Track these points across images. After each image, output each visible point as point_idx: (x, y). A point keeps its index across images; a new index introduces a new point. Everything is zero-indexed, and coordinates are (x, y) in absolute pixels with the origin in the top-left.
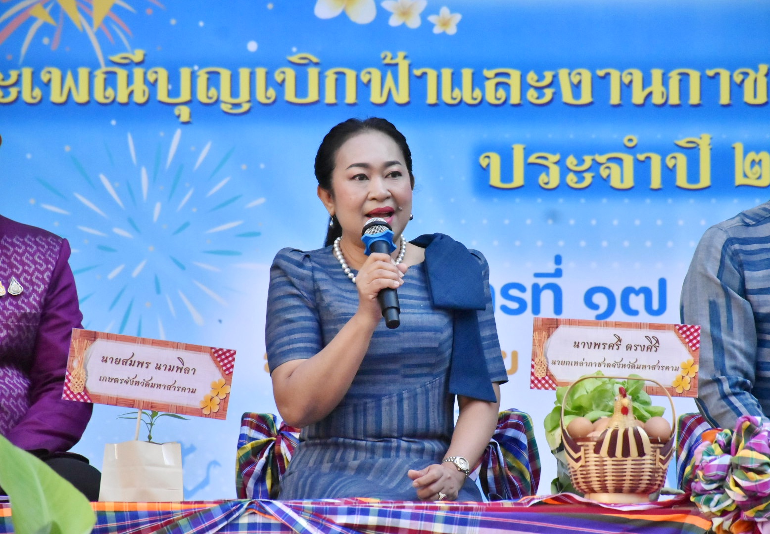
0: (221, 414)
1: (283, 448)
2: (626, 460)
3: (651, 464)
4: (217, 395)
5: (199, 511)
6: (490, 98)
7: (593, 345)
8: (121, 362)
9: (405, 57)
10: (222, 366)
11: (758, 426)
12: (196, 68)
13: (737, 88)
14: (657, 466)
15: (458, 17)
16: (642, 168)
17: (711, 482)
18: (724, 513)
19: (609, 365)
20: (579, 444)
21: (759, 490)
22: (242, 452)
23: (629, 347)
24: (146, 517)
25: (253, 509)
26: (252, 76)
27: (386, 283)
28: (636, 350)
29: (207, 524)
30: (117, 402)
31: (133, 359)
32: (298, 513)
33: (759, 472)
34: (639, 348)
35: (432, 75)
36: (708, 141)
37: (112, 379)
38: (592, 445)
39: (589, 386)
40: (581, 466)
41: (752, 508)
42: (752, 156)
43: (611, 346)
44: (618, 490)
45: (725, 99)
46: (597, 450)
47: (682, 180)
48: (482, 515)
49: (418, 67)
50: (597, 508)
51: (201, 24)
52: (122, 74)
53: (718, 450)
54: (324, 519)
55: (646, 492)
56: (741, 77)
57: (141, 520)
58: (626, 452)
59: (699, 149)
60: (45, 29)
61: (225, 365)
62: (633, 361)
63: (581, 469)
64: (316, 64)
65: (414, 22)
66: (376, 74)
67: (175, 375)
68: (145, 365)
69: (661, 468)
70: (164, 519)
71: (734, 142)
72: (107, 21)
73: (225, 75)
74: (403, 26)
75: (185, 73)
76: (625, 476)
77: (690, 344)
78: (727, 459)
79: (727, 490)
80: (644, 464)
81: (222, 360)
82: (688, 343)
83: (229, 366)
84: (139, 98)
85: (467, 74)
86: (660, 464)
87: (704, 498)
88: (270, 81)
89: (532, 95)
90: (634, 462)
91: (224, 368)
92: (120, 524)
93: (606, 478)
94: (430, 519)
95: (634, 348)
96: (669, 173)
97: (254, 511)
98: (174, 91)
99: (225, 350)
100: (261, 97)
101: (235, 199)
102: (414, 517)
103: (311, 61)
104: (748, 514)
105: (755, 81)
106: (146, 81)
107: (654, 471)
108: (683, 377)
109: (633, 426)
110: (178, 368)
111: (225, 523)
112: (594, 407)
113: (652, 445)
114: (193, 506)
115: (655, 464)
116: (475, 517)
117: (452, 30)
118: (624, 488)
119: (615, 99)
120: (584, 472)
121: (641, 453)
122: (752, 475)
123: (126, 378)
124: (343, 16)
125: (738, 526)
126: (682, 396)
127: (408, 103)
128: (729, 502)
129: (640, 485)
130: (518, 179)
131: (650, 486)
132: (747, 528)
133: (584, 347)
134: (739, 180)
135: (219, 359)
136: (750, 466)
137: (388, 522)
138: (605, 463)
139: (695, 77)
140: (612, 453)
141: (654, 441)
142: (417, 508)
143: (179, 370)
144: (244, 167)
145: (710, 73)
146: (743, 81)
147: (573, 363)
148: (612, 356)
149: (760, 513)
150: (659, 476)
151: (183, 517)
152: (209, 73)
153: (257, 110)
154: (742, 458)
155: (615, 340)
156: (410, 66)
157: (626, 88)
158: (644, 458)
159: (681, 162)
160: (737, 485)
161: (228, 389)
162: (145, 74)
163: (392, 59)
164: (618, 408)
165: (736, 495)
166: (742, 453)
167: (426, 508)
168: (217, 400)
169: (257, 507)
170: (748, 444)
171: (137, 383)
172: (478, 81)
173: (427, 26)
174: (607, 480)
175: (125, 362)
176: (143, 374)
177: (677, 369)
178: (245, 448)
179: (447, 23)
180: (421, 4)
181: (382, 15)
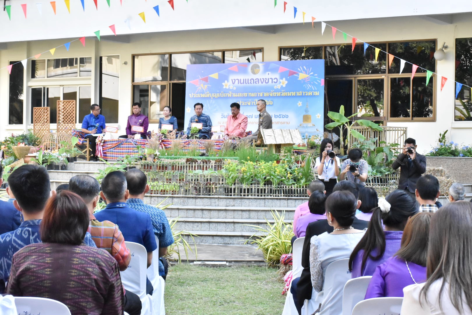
9: (231, 92)
12: (213, 94)
13: (260, 95)
16: (251, 103)
47: (255, 104)
52: (207, 94)
60: (201, 90)
72: (206, 89)
73: (216, 94)
88: (220, 95)
96: (253, 103)
103: (223, 92)
119: (249, 96)
124: (226, 88)
127: (231, 97)
139: (256, 94)
153: (218, 98)
157: (250, 95)
159: (254, 102)
172: (237, 94)
173: (233, 89)
179: (235, 88)
180: (232, 87)
181: (229, 88)
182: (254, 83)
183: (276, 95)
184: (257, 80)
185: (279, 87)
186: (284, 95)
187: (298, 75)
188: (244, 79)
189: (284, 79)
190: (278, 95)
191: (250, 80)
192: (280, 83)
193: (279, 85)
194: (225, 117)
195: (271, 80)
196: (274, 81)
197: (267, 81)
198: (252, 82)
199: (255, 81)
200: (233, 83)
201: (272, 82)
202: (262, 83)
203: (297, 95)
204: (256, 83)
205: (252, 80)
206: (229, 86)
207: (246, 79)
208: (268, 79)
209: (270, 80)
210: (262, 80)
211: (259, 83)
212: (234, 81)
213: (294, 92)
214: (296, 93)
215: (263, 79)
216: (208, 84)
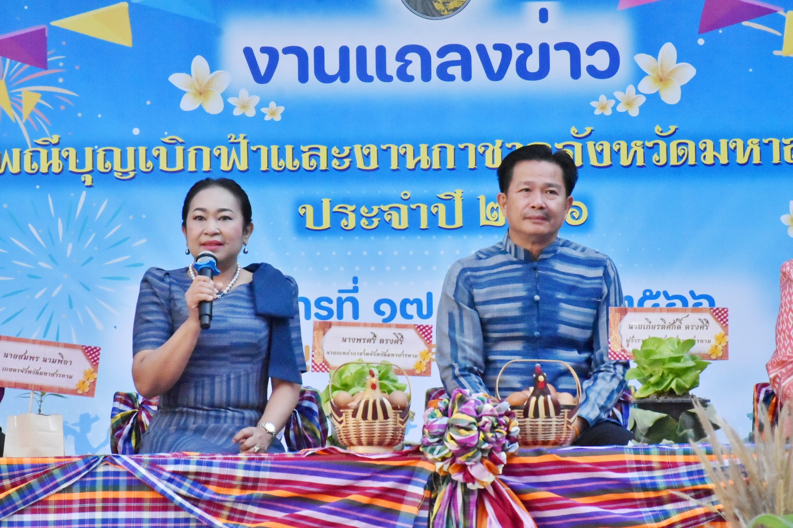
0: (90, 393)
1: (144, 417)
2: (375, 422)
3: (393, 424)
4: (88, 380)
5: (67, 464)
6: (306, 166)
7: (356, 340)
8: (18, 357)
9: (245, 138)
10: (91, 359)
11: (467, 396)
12: (96, 147)
13: (480, 157)
14: (397, 426)
15: (282, 109)
16: (414, 214)
17: (434, 437)
18: (444, 459)
19: (367, 354)
20: (341, 411)
21: (468, 442)
22: (114, 420)
23: (382, 341)
24: (29, 468)
25: (106, 461)
26: (136, 151)
27: (203, 297)
28: (387, 343)
29: (73, 473)
30: (16, 386)
31: (27, 355)
32: (139, 464)
33: (468, 429)
34: (389, 342)
35: (264, 150)
36: (461, 195)
37: (12, 369)
38: (350, 411)
39: (352, 370)
40: (343, 427)
41: (463, 455)
42: (492, 204)
43: (369, 341)
44: (370, 443)
45: (472, 164)
46: (354, 415)
47: (442, 223)
48: (271, 463)
49: (254, 145)
50: (354, 457)
51: (100, 116)
52: (43, 152)
53: (439, 414)
54: (158, 468)
55: (391, 445)
56: (483, 149)
57: (26, 471)
58: (375, 416)
59: (454, 200)
61: (93, 358)
62: (385, 351)
63: (343, 429)
65: (251, 113)
66: (224, 150)
67: (57, 366)
68: (35, 359)
69: (401, 427)
70: (42, 470)
71: (479, 196)
72: (32, 115)
73: (117, 152)
74: (243, 116)
75: (88, 151)
76: (374, 433)
77: (426, 338)
78: (445, 421)
79: (445, 443)
80: (388, 425)
81: (91, 355)
82: (424, 337)
83: (96, 358)
84: (56, 169)
85: (289, 149)
86: (400, 425)
87: (429, 448)
88: (149, 156)
89: (335, 163)
90: (381, 424)
91: (93, 360)
92: (11, 473)
93: (361, 435)
94: (234, 466)
95: (385, 342)
96: (433, 217)
97: (107, 462)
98: (81, 164)
99: (93, 347)
100: (142, 167)
101: (125, 240)
102: (222, 465)
103: (177, 141)
104: (460, 460)
105: (493, 151)
106: (60, 157)
107: (396, 429)
108: (421, 362)
109: (380, 397)
110: (59, 361)
111: (86, 472)
112: (356, 384)
113: (394, 411)
114: (63, 460)
115: (396, 425)
116: (266, 465)
117: (278, 118)
118: (374, 442)
119: (395, 165)
120: (346, 431)
121: (386, 417)
122: (462, 431)
123: (21, 369)
124: (200, 109)
125: (453, 468)
126: (420, 376)
127: (247, 170)
128: (447, 451)
129: (386, 440)
130: (326, 224)
131: (393, 441)
132: (460, 469)
133: (349, 342)
134: (483, 222)
135: (88, 354)
136: (461, 425)
137: (204, 469)
138: (360, 424)
139: (450, 149)
140: (365, 417)
141: (395, 408)
142: (225, 459)
143: (60, 362)
144: (131, 217)
145: (462, 146)
146: (484, 152)
147: (342, 353)
148: (369, 347)
149: (469, 458)
150: (399, 433)
151: (56, 468)
152: (105, 151)
153: (140, 176)
154: (456, 420)
155: (371, 336)
156: (248, 143)
157: (402, 157)
158: (388, 420)
159: (442, 209)
160: (452, 438)
161: (96, 375)
162: (60, 152)
163: (235, 139)
164: (369, 384)
165: (452, 446)
166: (456, 415)
167: (231, 459)
168: (88, 383)
169: (109, 459)
170: (460, 409)
171: (30, 372)
172: (297, 154)
173: (260, 115)
174: (361, 437)
175: (21, 357)
176: (33, 365)
177: (416, 356)
178: (116, 417)
179: (274, 113)
180: (256, 100)
181: (228, 108)
182: (426, 76)
183: (607, 161)
184: (455, 56)
185: (629, 104)
186: (674, 161)
187: (780, 24)
188: (344, 52)
189: (668, 50)
190: (625, 161)
191: (401, 55)
192: (640, 74)
193: (631, 89)
195: (565, 55)
196: (586, 61)
197: (533, 64)
198: (415, 68)
199: (436, 62)
200: (262, 78)
201: (575, 73)
202: (495, 76)
203: (776, 159)
204: (452, 78)
205: (415, 58)
206: (225, 96)
207: (362, 52)
208: (544, 48)
209: (560, 61)
210: (496, 58)
211: (467, 75)
212: (263, 61)
213: (753, 144)
214: (766, 148)
215: (505, 50)
216: (51, 81)
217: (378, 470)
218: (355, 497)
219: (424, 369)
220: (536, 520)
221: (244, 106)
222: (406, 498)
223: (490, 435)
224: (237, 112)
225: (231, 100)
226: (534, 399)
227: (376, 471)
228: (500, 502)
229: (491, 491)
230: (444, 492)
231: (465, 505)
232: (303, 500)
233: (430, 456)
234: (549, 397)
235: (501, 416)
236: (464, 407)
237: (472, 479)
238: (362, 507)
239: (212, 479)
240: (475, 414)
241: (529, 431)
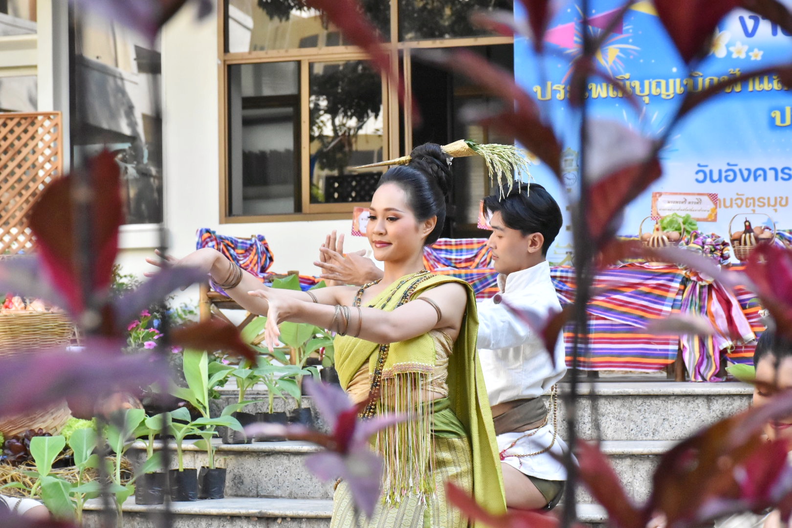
6: (776, 87)
7: (675, 202)
11: (698, 235)
12: (651, 80)
15: (761, 53)
19: (682, 210)
23: (689, 203)
26: (675, 82)
28: (692, 204)
43: (682, 203)
50: (644, 268)
51: (653, 61)
53: (684, 244)
62: (691, 208)
64: (701, 76)
72: (614, 62)
73: (663, 82)
74: (738, 58)
75: (647, 83)
82: (713, 200)
85: (766, 77)
100: (678, 91)
103: (699, 75)
106: (631, 86)
108: (711, 214)
112: (669, 227)
117: (759, 58)
127: (740, 91)
130: (788, 122)
133: (672, 203)
147: (667, 210)
148: (683, 206)
152: (656, 82)
153: (677, 97)
155: (684, 200)
162: (630, 84)
163: (733, 72)
166: (691, 245)
173: (748, 57)
177: (708, 211)
179: (757, 55)
180: (746, 48)
181: (729, 53)
194: (716, 176)
200: (750, 34)
206: (727, 46)
212: (750, 24)
216: (625, 41)
217: (656, 274)
218: (643, 289)
219: (713, 218)
220: (740, 301)
221: (739, 52)
222: (671, 289)
223: (709, 255)
224: (734, 56)
225: (732, 49)
226: (744, 235)
227: (655, 275)
228: (720, 292)
229: (715, 286)
230: (690, 286)
231: (700, 293)
232: (615, 291)
233: (679, 268)
234: (752, 234)
235: (718, 245)
236: (696, 240)
237: (701, 280)
238: (647, 294)
239: (568, 280)
240: (701, 244)
241: (742, 253)
